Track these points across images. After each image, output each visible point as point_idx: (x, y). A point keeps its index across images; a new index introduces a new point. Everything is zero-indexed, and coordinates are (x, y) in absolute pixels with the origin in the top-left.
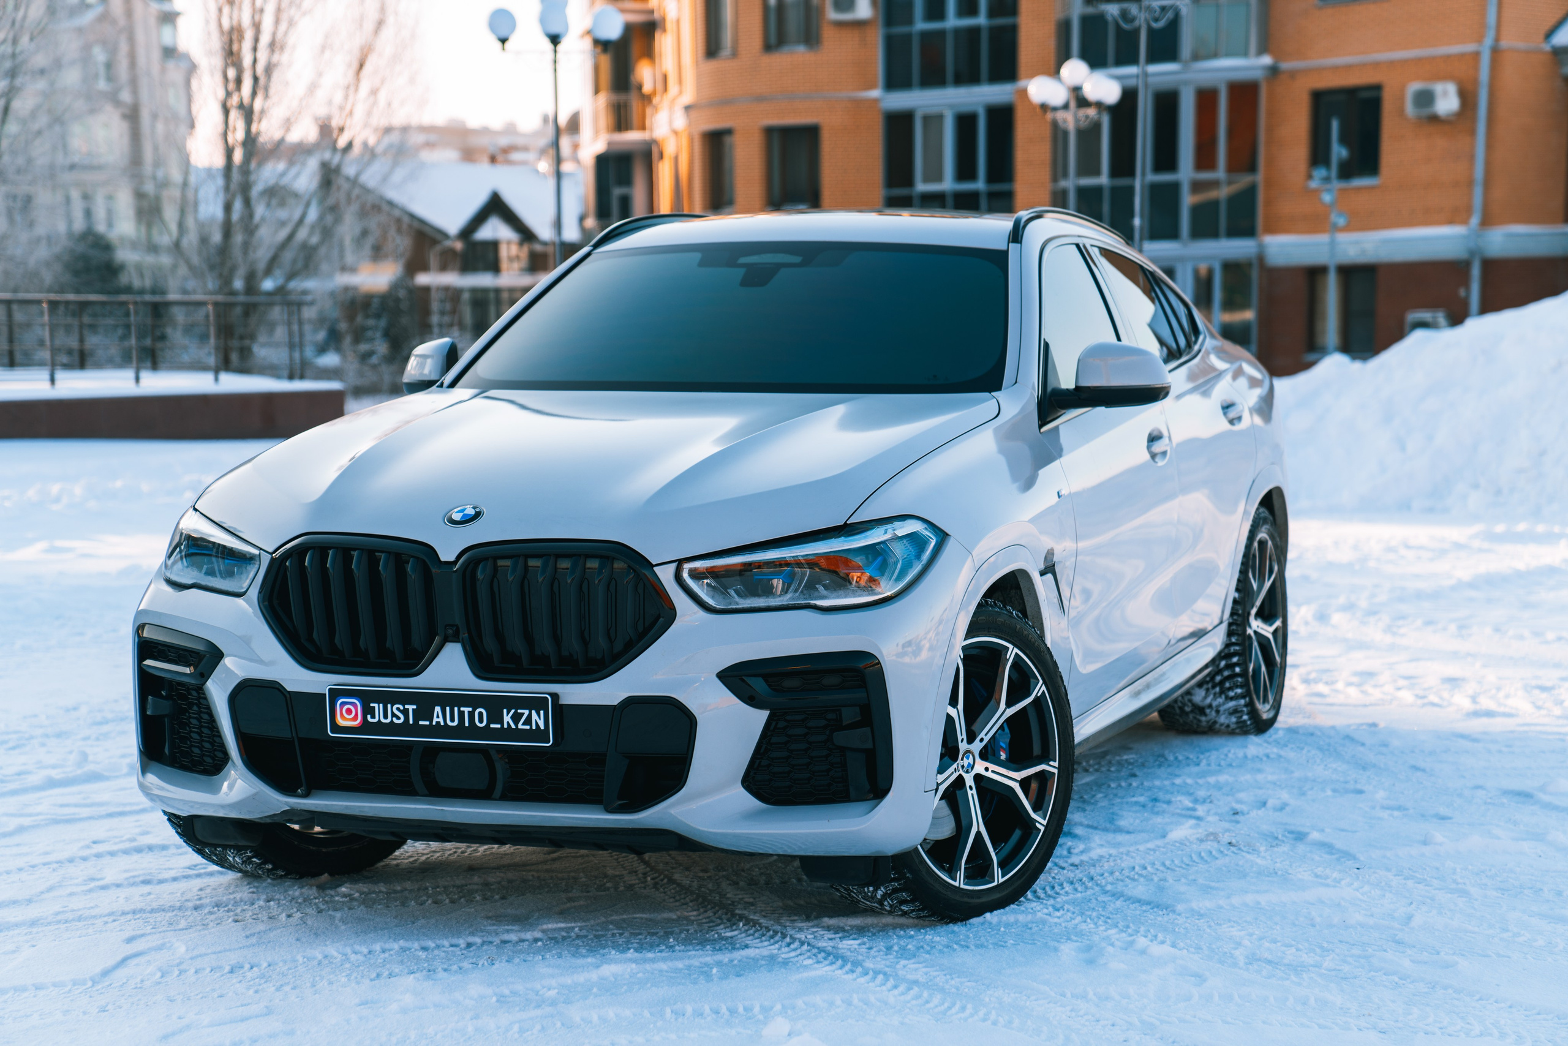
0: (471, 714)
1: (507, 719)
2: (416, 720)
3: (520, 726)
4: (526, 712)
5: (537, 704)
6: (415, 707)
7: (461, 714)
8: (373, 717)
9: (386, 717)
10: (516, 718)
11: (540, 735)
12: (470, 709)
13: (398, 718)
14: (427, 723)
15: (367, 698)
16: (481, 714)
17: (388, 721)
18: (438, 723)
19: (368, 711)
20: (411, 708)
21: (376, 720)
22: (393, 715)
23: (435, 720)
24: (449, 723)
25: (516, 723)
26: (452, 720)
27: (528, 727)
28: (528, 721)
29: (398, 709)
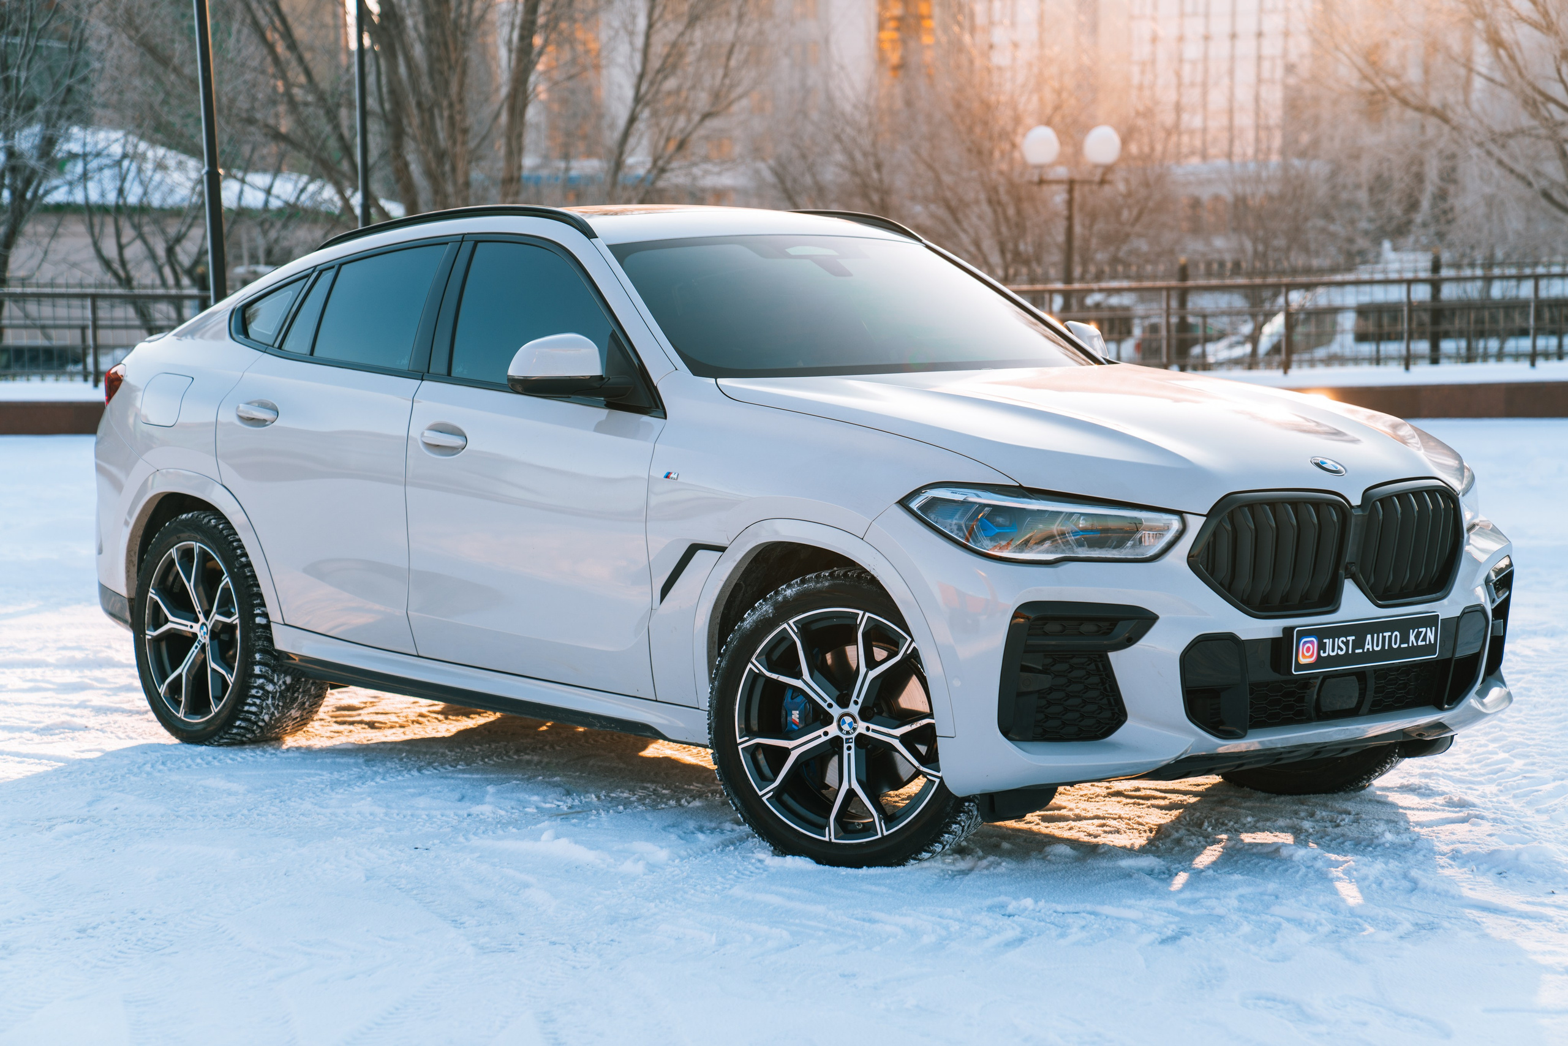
0: (1390, 637)
1: (1412, 638)
2: (1353, 650)
3: (1420, 643)
4: (1424, 630)
5: (1431, 621)
6: (1353, 638)
7: (1384, 637)
8: (1324, 652)
9: (1333, 651)
10: (1417, 637)
11: (1430, 648)
12: (1390, 634)
13: (1342, 650)
14: (1361, 651)
15: (1321, 634)
16: (1396, 636)
17: (1334, 654)
18: (1368, 649)
19: (1322, 647)
20: (1351, 638)
21: (1326, 655)
22: (1340, 648)
23: (1367, 647)
24: (1376, 649)
25: (1417, 643)
26: (1377, 646)
27: (1424, 643)
28: (1424, 639)
29: (1342, 642)
